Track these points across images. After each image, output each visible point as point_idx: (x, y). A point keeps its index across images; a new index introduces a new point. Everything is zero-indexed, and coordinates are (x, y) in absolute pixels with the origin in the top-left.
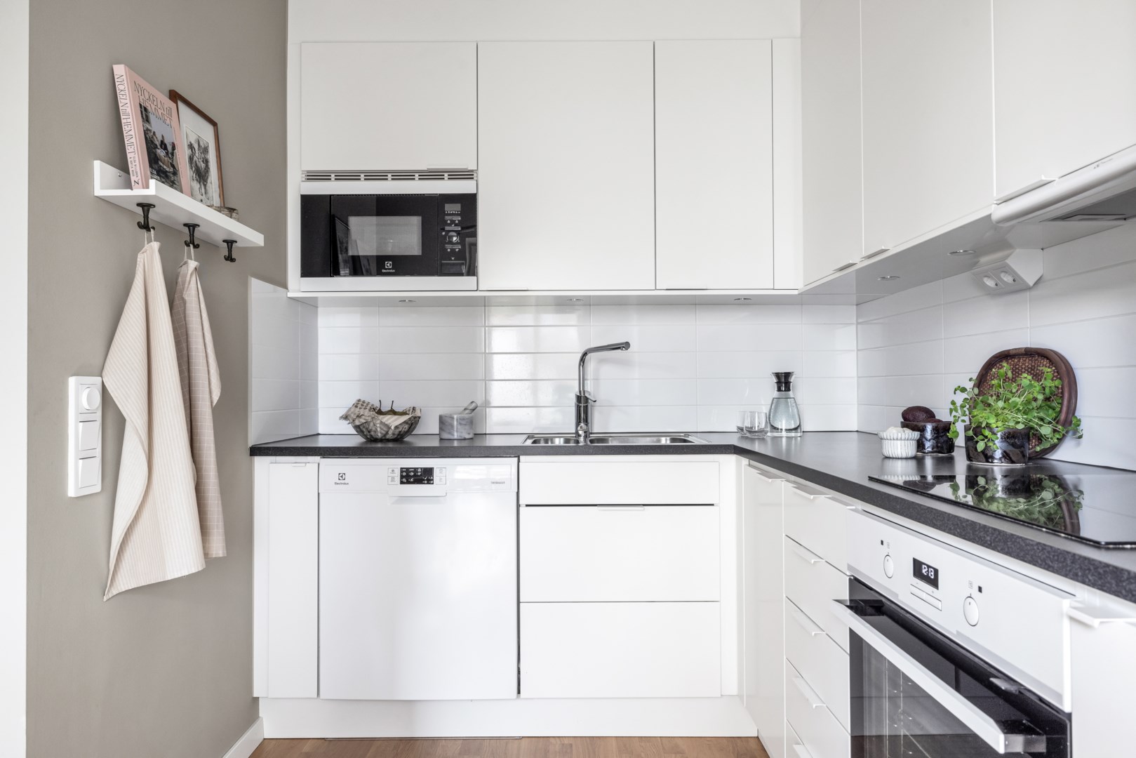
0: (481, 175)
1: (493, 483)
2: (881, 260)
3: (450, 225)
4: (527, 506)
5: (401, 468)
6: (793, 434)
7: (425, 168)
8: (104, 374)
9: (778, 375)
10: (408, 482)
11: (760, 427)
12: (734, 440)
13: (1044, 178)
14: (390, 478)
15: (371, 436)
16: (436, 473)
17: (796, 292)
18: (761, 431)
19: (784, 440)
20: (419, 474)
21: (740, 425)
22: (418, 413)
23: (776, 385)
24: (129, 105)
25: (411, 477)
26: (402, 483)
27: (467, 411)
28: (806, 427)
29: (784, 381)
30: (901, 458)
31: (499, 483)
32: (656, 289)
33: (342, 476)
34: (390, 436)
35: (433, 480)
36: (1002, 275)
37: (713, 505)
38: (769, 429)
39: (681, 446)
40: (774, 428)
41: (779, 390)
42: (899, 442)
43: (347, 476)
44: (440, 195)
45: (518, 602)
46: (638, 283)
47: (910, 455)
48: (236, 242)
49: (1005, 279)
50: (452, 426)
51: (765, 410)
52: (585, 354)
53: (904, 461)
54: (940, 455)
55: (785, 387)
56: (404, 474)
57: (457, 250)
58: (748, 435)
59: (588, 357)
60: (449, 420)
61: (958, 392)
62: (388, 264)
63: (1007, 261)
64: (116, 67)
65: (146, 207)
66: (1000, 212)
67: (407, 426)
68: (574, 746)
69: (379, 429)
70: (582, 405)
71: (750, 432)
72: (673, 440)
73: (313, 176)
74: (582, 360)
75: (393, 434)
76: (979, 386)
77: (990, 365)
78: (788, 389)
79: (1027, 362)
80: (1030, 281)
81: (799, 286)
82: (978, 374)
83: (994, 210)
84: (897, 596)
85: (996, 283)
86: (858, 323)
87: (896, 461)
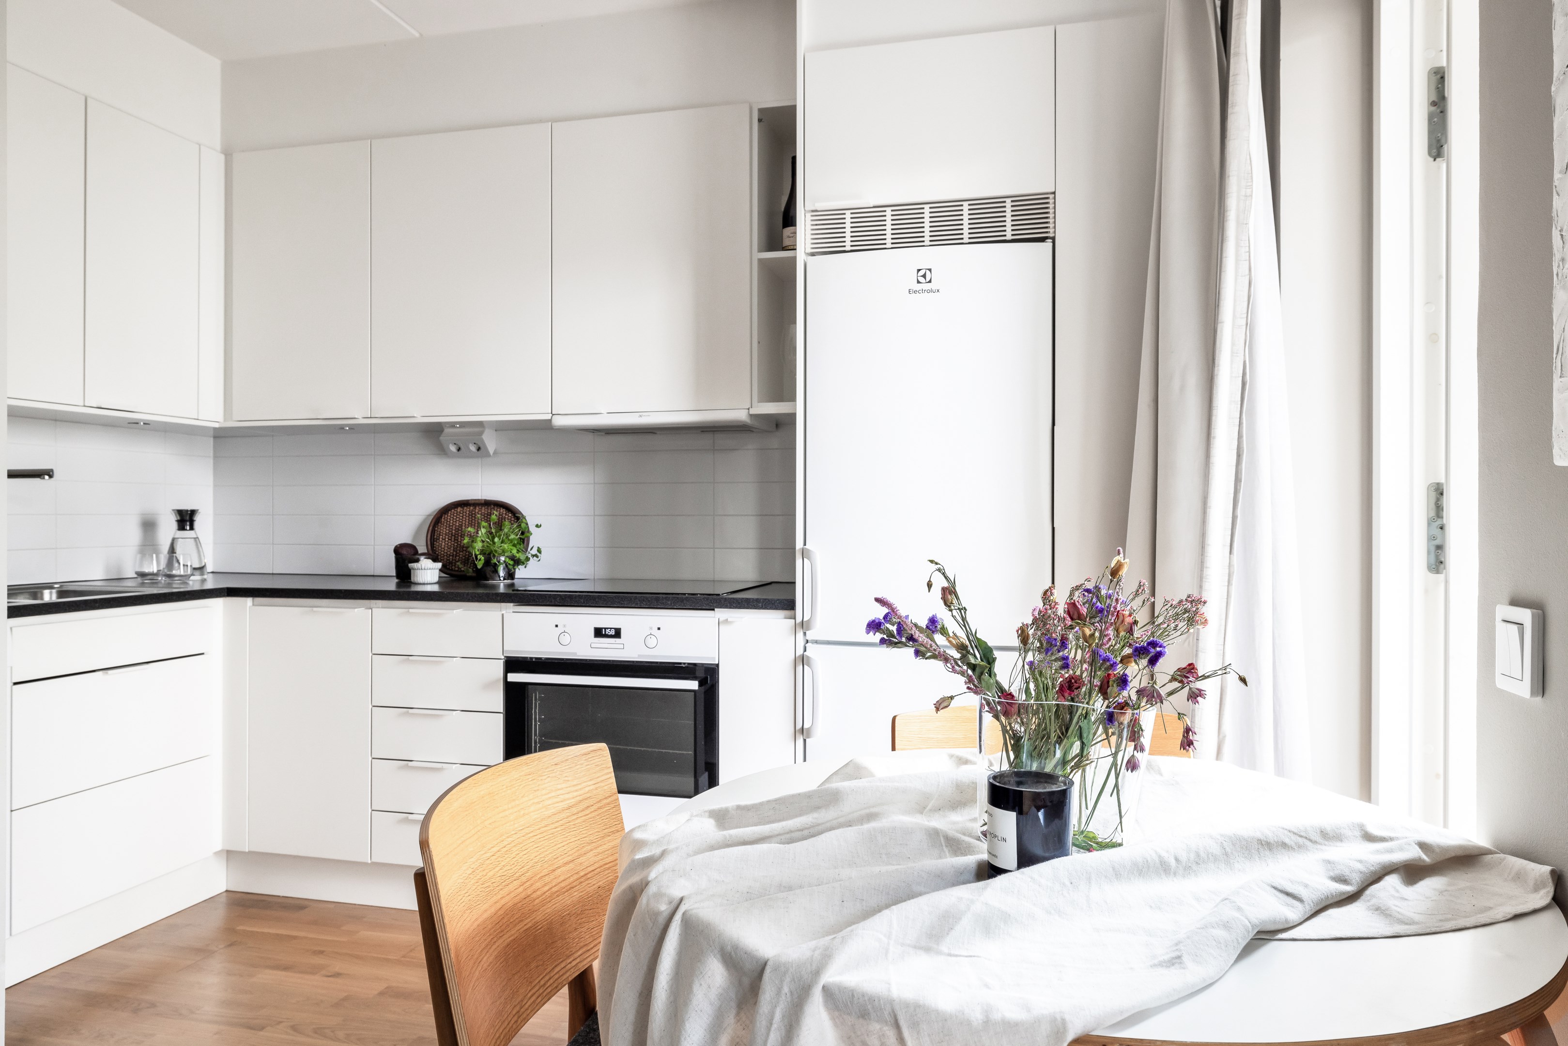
9: (179, 513)
17: (217, 425)
23: (177, 524)
29: (188, 519)
32: (84, 406)
36: (470, 445)
37: (203, 654)
41: (181, 528)
49: (472, 448)
55: (188, 525)
66: (560, 421)
76: (434, 527)
77: (446, 510)
78: (192, 528)
79: (484, 510)
80: (491, 452)
81: (220, 418)
82: (433, 517)
83: (550, 418)
84: (575, 654)
85: (459, 449)
86: (216, 457)
87: (426, 585)
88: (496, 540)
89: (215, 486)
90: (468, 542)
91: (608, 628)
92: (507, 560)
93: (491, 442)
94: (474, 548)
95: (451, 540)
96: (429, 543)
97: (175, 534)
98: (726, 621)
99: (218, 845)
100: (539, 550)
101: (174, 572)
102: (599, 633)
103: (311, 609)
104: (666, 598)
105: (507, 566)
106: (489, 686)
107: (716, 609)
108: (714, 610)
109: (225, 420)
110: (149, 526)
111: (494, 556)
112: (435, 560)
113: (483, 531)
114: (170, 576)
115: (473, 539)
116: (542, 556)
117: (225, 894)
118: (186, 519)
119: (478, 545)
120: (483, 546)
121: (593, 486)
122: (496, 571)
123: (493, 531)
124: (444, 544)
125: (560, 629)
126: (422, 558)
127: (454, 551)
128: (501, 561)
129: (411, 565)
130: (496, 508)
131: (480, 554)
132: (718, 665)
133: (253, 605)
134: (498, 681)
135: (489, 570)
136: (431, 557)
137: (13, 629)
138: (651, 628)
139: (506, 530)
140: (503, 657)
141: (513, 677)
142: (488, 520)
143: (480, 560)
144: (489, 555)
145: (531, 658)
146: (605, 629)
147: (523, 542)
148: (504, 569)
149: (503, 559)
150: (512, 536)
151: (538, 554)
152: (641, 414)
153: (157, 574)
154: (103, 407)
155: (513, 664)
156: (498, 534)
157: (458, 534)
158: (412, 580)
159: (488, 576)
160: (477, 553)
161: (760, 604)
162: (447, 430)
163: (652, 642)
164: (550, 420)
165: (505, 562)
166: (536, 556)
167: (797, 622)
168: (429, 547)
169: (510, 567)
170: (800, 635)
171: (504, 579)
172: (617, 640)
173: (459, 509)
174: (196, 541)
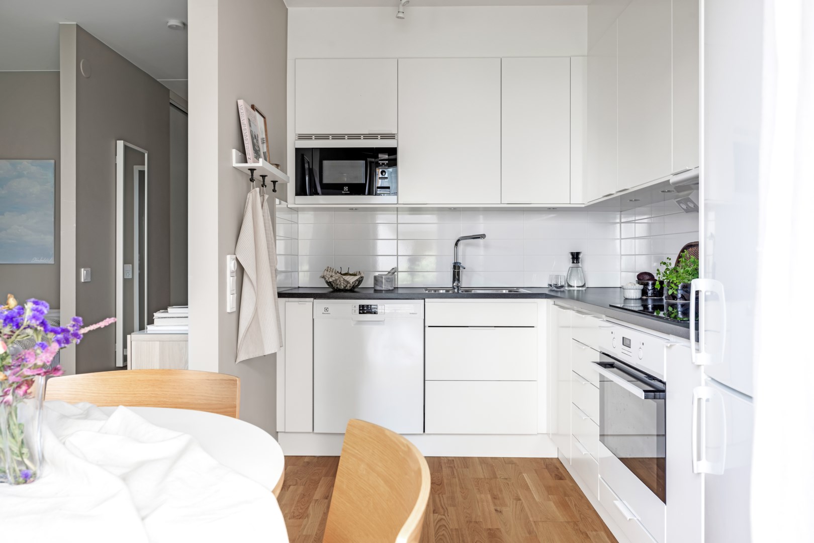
0: (400, 137)
1: (410, 314)
2: (626, 194)
4: (429, 327)
5: (359, 305)
6: (580, 289)
7: (367, 133)
8: (236, 253)
9: (572, 254)
10: (363, 313)
11: (562, 284)
12: (546, 292)
13: (688, 168)
14: (353, 311)
15: (337, 287)
16: (379, 308)
17: (583, 206)
18: (562, 286)
19: (575, 292)
20: (370, 308)
21: (550, 284)
22: (362, 275)
23: (571, 260)
24: (245, 120)
25: (364, 310)
26: (360, 313)
27: (390, 274)
28: (589, 285)
29: (576, 257)
30: (633, 299)
31: (414, 314)
32: (501, 203)
33: (326, 309)
34: (348, 288)
35: (377, 312)
36: (688, 203)
37: (533, 327)
38: (566, 285)
39: (514, 294)
40: (569, 286)
41: (573, 262)
42: (632, 291)
43: (329, 310)
44: (376, 148)
45: (425, 380)
46: (491, 199)
47: (638, 298)
48: (277, 181)
49: (690, 205)
50: (382, 282)
51: (565, 274)
52: (458, 241)
53: (635, 300)
54: (655, 298)
55: (577, 261)
56: (361, 308)
58: (554, 289)
59: (460, 242)
60: (380, 279)
61: (662, 264)
62: (346, 188)
63: (690, 197)
64: (239, 101)
65: (252, 170)
66: (673, 179)
67: (357, 282)
68: (455, 461)
69: (342, 284)
70: (456, 271)
71: (556, 287)
72: (510, 291)
73: (302, 137)
74: (456, 244)
75: (350, 287)
77: (683, 250)
84: (617, 355)
86: (621, 223)
87: (631, 300)
109: (585, 203)
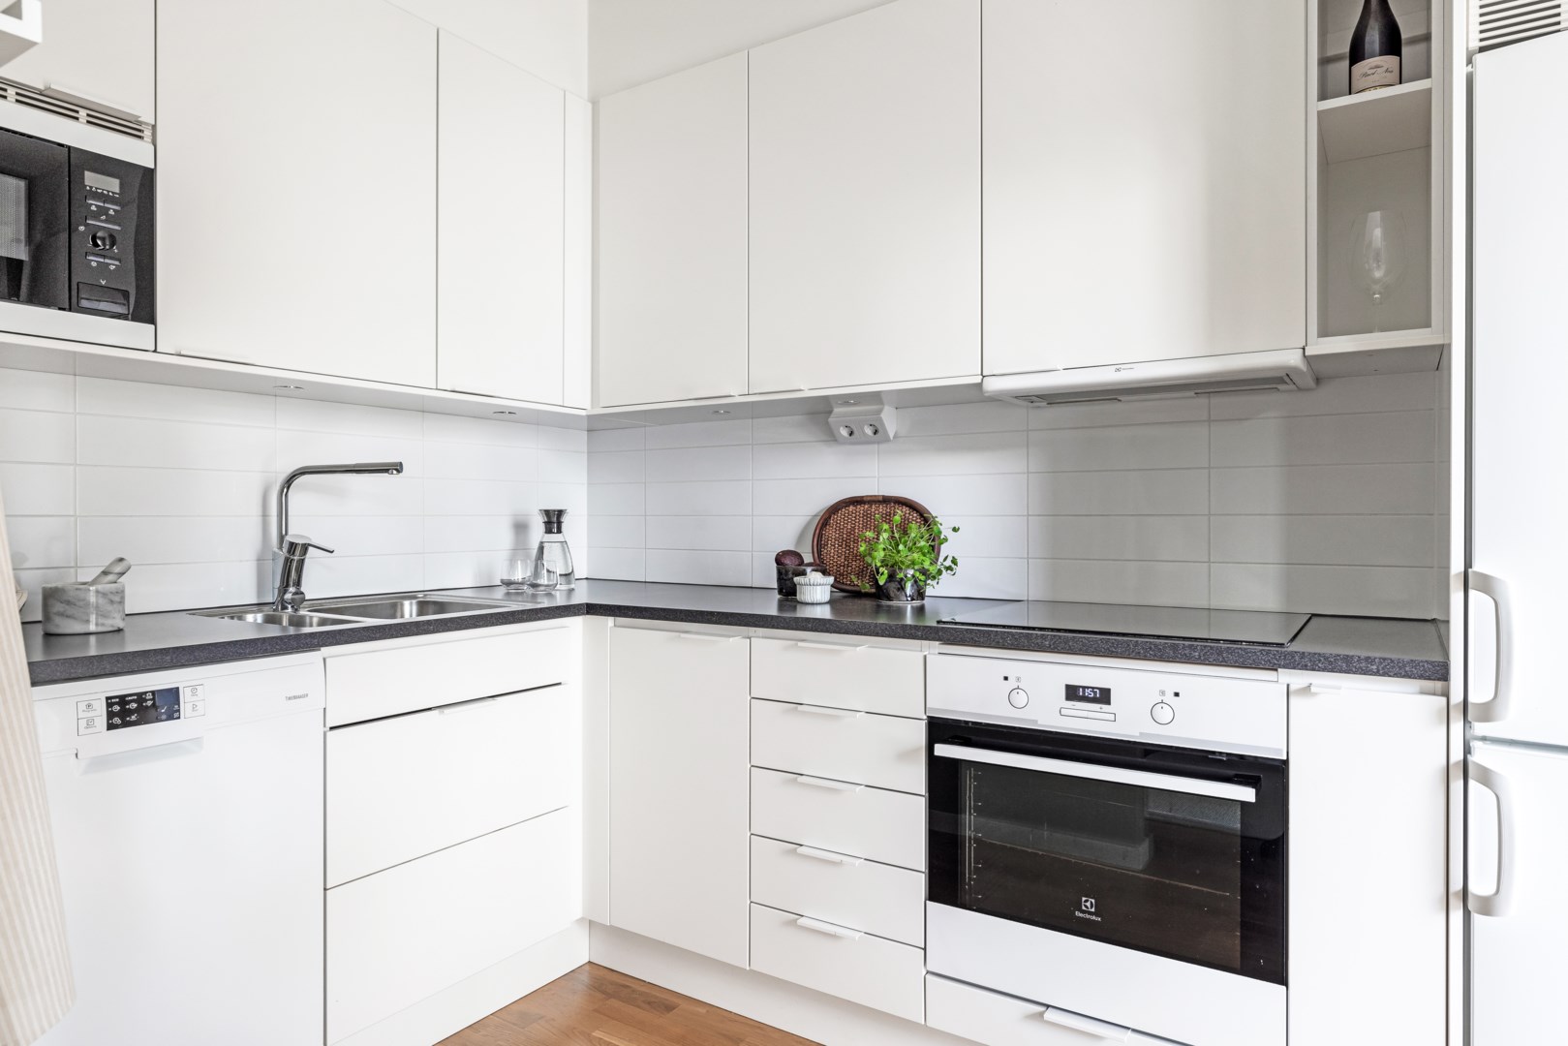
1: (290, 698)
3: (96, 216)
5: (107, 698)
9: (547, 513)
10: (126, 724)
14: (83, 723)
16: (185, 697)
20: (150, 703)
23: (545, 527)
25: (125, 713)
26: (111, 727)
31: (299, 697)
32: (437, 388)
35: (179, 711)
36: (866, 427)
37: (559, 684)
49: (866, 431)
50: (88, 606)
52: (295, 476)
56: (117, 708)
57: (112, 267)
60: (83, 596)
70: (297, 558)
74: (288, 484)
76: (821, 529)
77: (835, 509)
78: (559, 531)
79: (882, 508)
80: (891, 436)
81: (587, 405)
82: (819, 518)
83: (980, 381)
84: (1035, 722)
85: (851, 434)
86: (591, 453)
87: (815, 606)
88: (901, 547)
89: (589, 484)
90: (865, 550)
91: (1088, 688)
92: (917, 574)
93: (890, 421)
94: (874, 558)
95: (841, 546)
96: (815, 550)
97: (543, 537)
98: (1306, 690)
99: (579, 914)
100: (954, 561)
101: (539, 582)
102: (1073, 693)
103: (677, 634)
104: (1190, 646)
105: (916, 582)
106: (904, 756)
107: (1279, 670)
108: (1276, 670)
109: (592, 408)
110: (521, 528)
111: (900, 569)
112: (825, 573)
113: (885, 535)
114: (534, 586)
115: (872, 544)
116: (958, 569)
117: (587, 968)
118: (554, 521)
119: (880, 554)
120: (885, 555)
121: (1026, 475)
122: (902, 588)
123: (897, 535)
124: (832, 552)
125: (1012, 683)
126: (809, 570)
127: (845, 560)
128: (909, 576)
129: (796, 579)
130: (897, 506)
131: (882, 566)
132: (1286, 763)
133: (615, 625)
134: (917, 750)
135: (893, 586)
136: (819, 568)
137: (327, 660)
138: (1163, 693)
139: (913, 535)
140: (925, 717)
141: (942, 750)
142: (889, 522)
143: (882, 574)
144: (894, 569)
145: (967, 722)
146: (1084, 688)
147: (933, 550)
148: (912, 586)
149: (911, 572)
150: (923, 543)
151: (953, 566)
152: (1118, 367)
153: (522, 583)
154: (457, 389)
155: (940, 729)
156: (903, 540)
157: (849, 540)
158: (798, 597)
159: (892, 595)
160: (879, 564)
161: (1375, 667)
162: (837, 410)
163: (1164, 714)
164: (980, 385)
165: (913, 576)
166: (949, 568)
167: (1452, 702)
168: (816, 555)
169: (921, 584)
170: (1457, 727)
171: (913, 599)
172: (1105, 707)
173: (851, 508)
174: (563, 546)
